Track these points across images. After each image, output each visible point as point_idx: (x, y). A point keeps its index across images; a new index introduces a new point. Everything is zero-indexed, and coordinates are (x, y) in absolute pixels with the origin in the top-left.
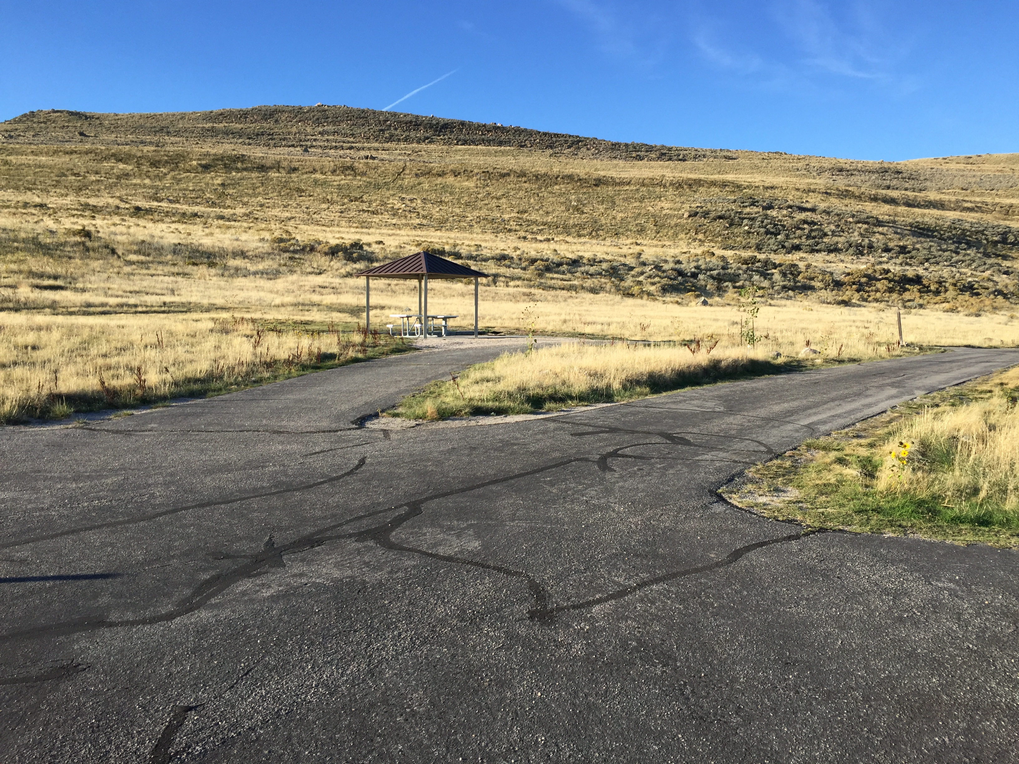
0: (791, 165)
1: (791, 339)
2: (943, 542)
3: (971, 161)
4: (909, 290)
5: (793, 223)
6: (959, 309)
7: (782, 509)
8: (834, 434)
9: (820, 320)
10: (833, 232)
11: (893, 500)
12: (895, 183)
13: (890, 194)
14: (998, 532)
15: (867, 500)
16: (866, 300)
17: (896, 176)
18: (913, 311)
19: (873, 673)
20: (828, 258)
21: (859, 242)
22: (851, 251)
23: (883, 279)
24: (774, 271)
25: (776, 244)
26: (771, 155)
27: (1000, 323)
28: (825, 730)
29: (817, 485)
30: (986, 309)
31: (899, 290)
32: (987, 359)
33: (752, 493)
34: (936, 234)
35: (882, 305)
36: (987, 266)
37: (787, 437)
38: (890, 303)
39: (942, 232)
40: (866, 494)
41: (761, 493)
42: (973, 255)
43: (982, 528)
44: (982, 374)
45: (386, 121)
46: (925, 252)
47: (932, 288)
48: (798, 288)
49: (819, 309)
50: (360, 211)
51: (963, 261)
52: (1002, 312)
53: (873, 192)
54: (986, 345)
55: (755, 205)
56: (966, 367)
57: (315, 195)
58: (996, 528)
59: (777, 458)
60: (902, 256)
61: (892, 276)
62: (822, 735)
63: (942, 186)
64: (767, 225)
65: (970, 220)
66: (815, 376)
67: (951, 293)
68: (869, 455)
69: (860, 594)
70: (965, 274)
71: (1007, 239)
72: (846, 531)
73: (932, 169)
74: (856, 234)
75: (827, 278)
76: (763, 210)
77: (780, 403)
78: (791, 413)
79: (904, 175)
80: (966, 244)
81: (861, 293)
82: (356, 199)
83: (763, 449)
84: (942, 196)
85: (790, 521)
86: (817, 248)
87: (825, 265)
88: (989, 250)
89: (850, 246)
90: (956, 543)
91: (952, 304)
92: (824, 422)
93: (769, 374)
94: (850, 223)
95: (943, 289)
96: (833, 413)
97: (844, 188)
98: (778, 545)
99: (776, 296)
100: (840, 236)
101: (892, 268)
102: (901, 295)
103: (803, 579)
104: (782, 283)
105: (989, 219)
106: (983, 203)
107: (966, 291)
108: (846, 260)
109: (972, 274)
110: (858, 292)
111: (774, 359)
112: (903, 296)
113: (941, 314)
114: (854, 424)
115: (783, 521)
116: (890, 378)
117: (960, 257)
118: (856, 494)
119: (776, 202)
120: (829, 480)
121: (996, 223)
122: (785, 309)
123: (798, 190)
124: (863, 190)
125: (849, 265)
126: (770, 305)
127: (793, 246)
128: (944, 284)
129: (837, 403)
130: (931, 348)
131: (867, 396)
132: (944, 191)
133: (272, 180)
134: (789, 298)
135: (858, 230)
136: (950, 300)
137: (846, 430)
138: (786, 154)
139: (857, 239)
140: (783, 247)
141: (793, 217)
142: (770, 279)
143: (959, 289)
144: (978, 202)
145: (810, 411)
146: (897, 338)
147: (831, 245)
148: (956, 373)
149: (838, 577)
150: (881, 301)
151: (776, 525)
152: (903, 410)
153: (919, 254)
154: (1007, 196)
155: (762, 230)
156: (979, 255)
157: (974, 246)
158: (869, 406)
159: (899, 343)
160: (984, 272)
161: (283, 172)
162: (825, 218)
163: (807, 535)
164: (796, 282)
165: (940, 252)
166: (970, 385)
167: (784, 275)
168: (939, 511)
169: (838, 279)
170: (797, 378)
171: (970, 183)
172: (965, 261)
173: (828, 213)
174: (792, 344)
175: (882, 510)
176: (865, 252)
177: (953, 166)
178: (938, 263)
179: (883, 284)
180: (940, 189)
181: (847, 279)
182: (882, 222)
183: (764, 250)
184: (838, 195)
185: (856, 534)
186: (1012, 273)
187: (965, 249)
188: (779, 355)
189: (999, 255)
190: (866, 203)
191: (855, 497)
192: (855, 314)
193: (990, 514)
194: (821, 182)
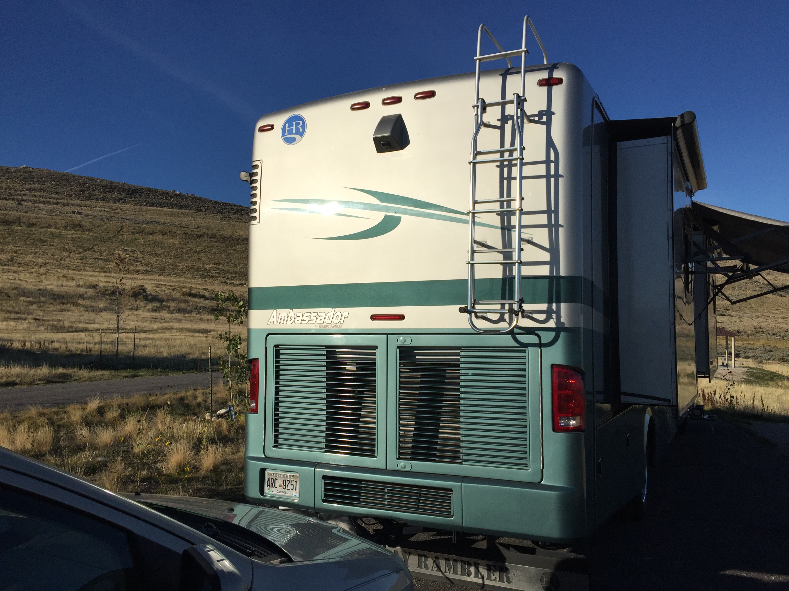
45: (85, 184)
50: (95, 259)
57: (55, 245)
82: (89, 250)
133: (16, 232)
161: (24, 226)
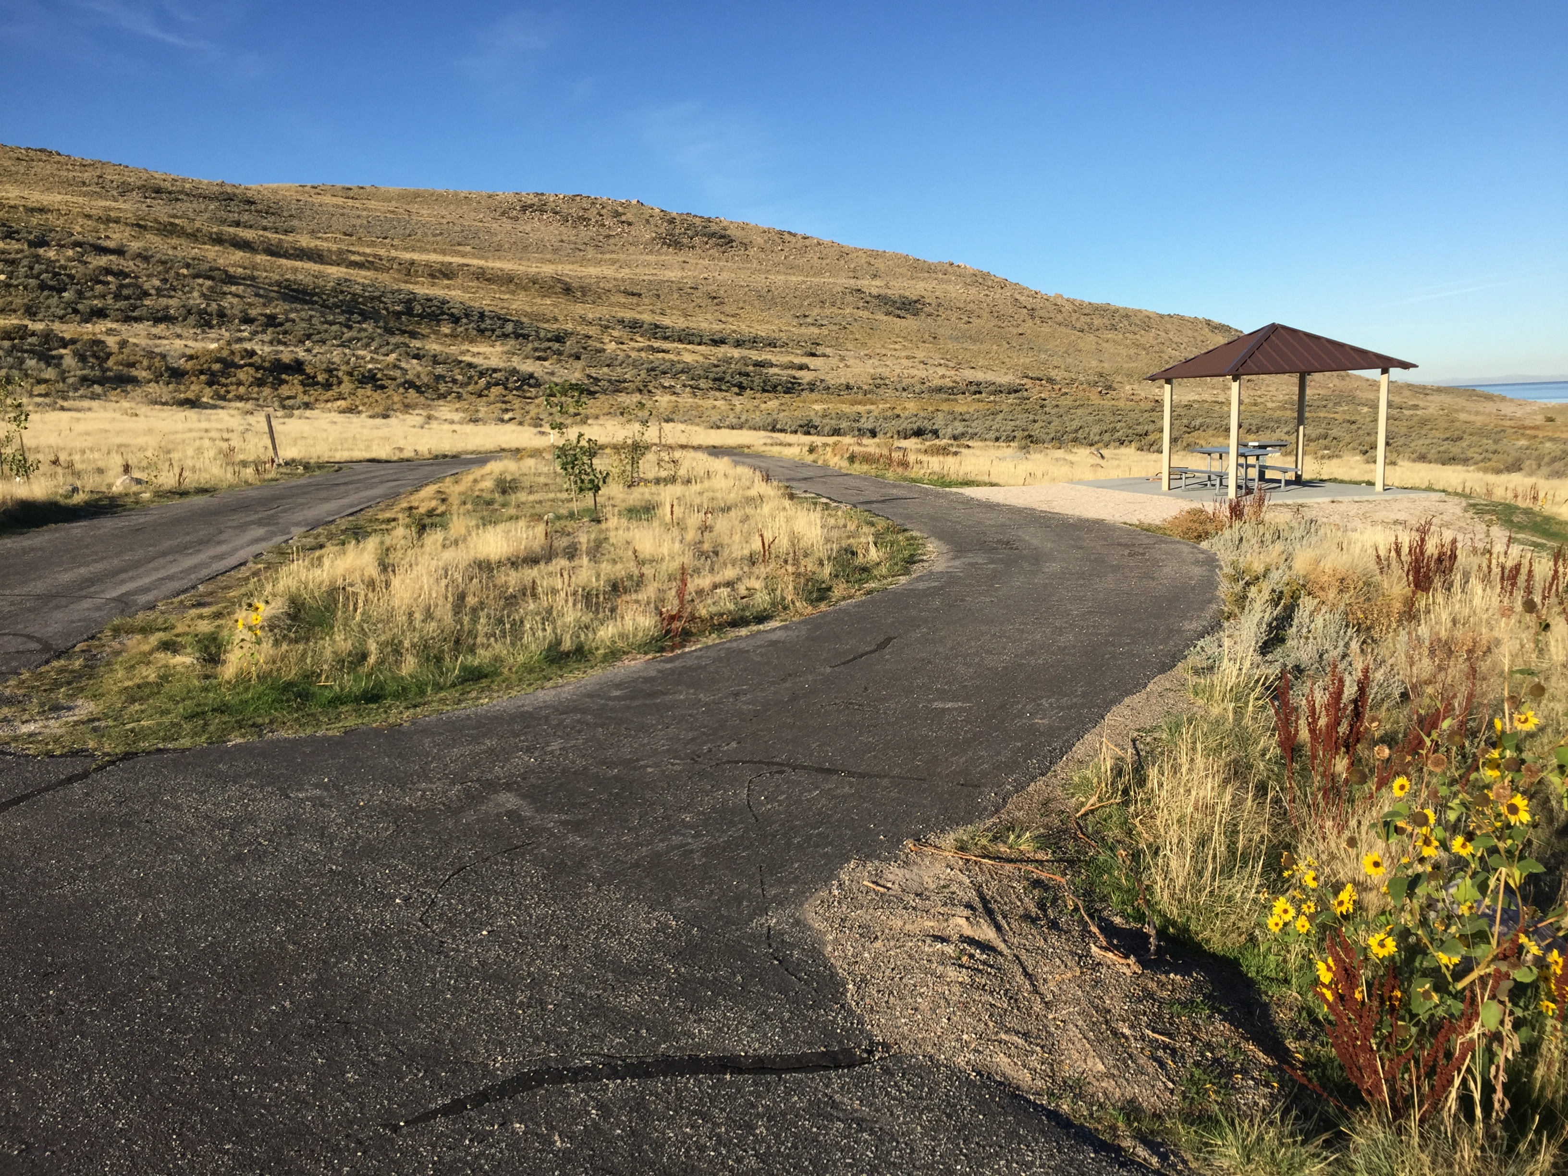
0: (71, 175)
1: (101, 464)
2: (312, 736)
3: (351, 194)
4: (287, 382)
5: (88, 272)
6: (360, 408)
7: (62, 736)
8: (161, 606)
9: (150, 431)
10: (158, 290)
11: (247, 689)
12: (246, 218)
13: (241, 234)
14: (390, 707)
15: (206, 697)
16: (223, 398)
17: (247, 207)
18: (296, 412)
19: (188, 947)
20: (154, 331)
21: (203, 306)
22: (192, 320)
23: (245, 365)
24: (62, 351)
25: (62, 305)
26: (32, 153)
27: (414, 426)
28: (102, 1053)
29: (126, 688)
30: (395, 407)
31: (272, 383)
32: (395, 477)
33: (9, 721)
34: (315, 298)
35: (249, 406)
36: (391, 347)
37: (79, 621)
38: (261, 402)
39: (325, 297)
40: (206, 689)
41: (25, 718)
42: (370, 330)
43: (371, 706)
44: (386, 496)
46: (304, 325)
47: (320, 378)
48: (109, 380)
49: (149, 413)
51: (359, 340)
52: (417, 412)
53: (215, 230)
54: (395, 458)
55: (13, 238)
56: (367, 488)
58: (388, 702)
59: (58, 657)
60: (270, 330)
61: (259, 361)
62: (97, 1062)
63: (316, 228)
64: (40, 274)
65: (361, 281)
66: (136, 520)
67: (347, 386)
68: (213, 629)
69: (180, 838)
70: (363, 358)
71: (412, 309)
72: (168, 750)
73: (298, 201)
74: (196, 294)
75: (157, 364)
76: (30, 246)
77: (72, 569)
78: (91, 581)
79: (259, 207)
80: (360, 314)
81: (214, 387)
83: (34, 646)
84: (318, 243)
85: (75, 754)
86: (134, 314)
87: (151, 342)
88: (391, 324)
89: (189, 312)
90: (330, 733)
91: (349, 401)
92: (145, 590)
93: (56, 522)
94: (185, 276)
95: (335, 380)
96: (162, 574)
97: (166, 219)
98: (48, 796)
99: (71, 394)
100: (171, 297)
101: (257, 348)
102: (277, 389)
103: (88, 838)
104: (79, 373)
105: (385, 279)
106: (375, 256)
107: (367, 383)
108: (185, 334)
109: (372, 358)
110: (210, 386)
111: (66, 497)
112: (280, 391)
113: (335, 416)
114: (194, 587)
115: (61, 756)
116: (256, 512)
117: (353, 334)
118: (189, 691)
119: (53, 235)
120: (147, 677)
121: (396, 287)
122: (89, 414)
123: (88, 217)
124: (198, 224)
125: (190, 343)
126: (63, 409)
127: (92, 309)
128: (335, 373)
129: (170, 558)
130: (320, 466)
131: (219, 543)
132: (320, 235)
134: (94, 397)
135: (197, 288)
136: (346, 395)
137: (182, 597)
138: (59, 154)
139: (198, 302)
140: (76, 311)
141: (86, 263)
142: (58, 365)
143: (357, 380)
144: (369, 255)
145: (124, 576)
146: (271, 453)
147: (158, 311)
148: (353, 498)
149: (147, 821)
150: (248, 400)
151: (48, 764)
152: (273, 558)
153: (296, 328)
154: (406, 249)
155: (33, 282)
156: (379, 331)
157: (371, 318)
158: (221, 557)
159: (273, 461)
160: (387, 355)
162: (142, 266)
163: (101, 768)
164: (104, 371)
165: (326, 326)
166: (370, 513)
167: (82, 358)
168: (313, 694)
169: (175, 365)
170: (107, 524)
171: (354, 226)
172: (361, 339)
173: (146, 259)
174: (100, 471)
175: (228, 708)
176: (215, 322)
177: (328, 199)
178: (324, 342)
179: (247, 373)
180: (313, 231)
181: (189, 365)
182: (234, 277)
183: (40, 316)
184: (158, 230)
185: (184, 750)
186: (424, 356)
187: (359, 322)
188: (75, 490)
189: (404, 332)
190: (207, 247)
191: (189, 693)
192: (209, 420)
193: (380, 685)
194: (127, 207)
